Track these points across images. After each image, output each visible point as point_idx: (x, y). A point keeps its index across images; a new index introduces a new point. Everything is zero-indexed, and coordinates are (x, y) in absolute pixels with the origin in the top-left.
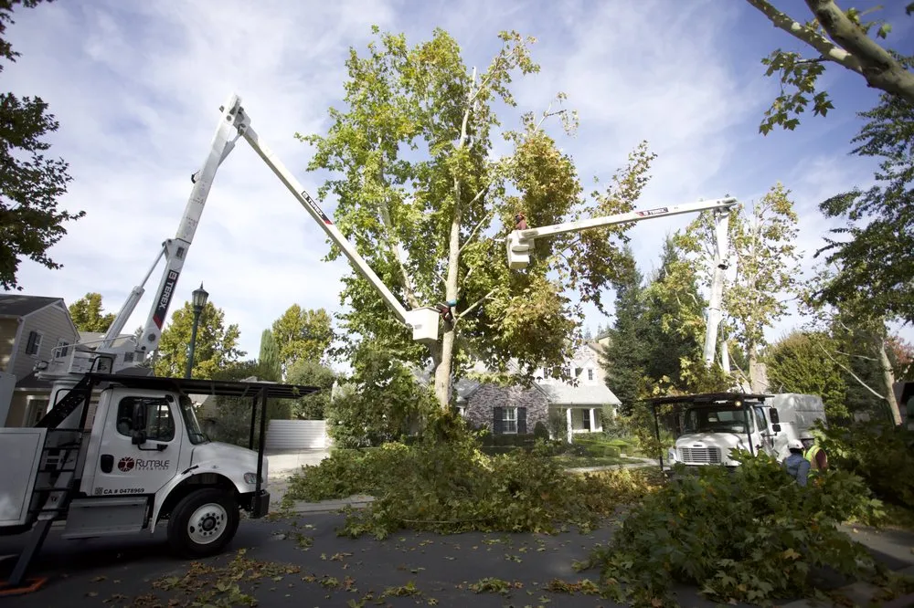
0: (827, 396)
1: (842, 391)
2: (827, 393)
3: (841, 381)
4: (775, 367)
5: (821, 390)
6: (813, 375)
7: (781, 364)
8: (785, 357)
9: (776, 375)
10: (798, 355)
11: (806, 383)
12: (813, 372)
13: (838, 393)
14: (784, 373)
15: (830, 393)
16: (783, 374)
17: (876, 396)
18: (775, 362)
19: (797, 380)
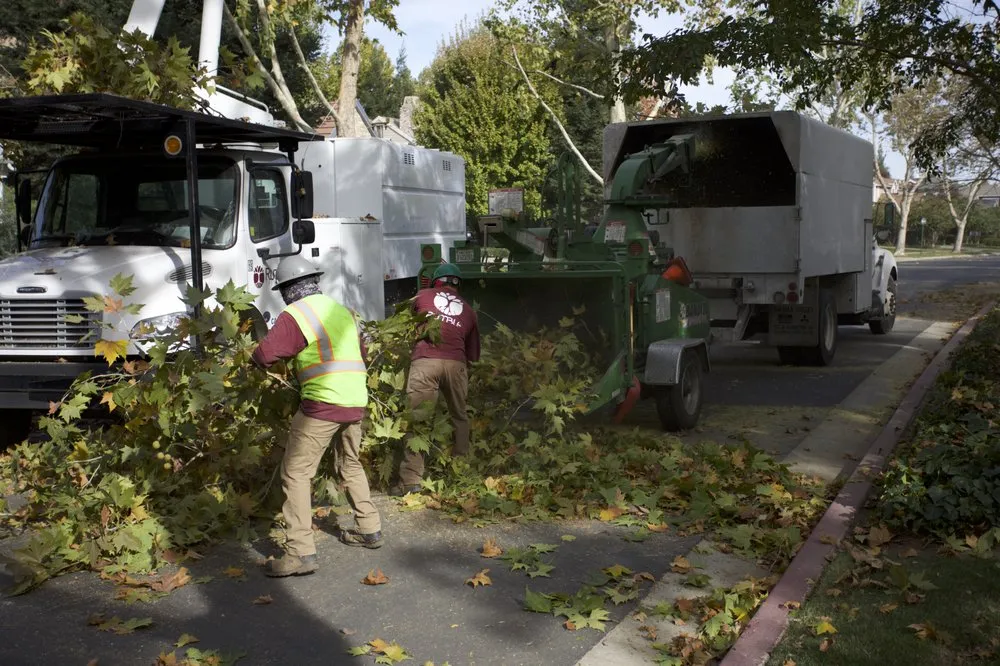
0: (516, 173)
1: (541, 165)
2: (516, 167)
3: (544, 144)
4: (433, 104)
5: (507, 159)
6: (498, 126)
7: (443, 97)
8: (454, 82)
9: (430, 122)
10: (479, 80)
11: (483, 144)
12: (500, 120)
13: (534, 167)
14: (446, 119)
15: (522, 167)
16: (445, 121)
17: (592, 177)
18: (433, 92)
19: (468, 137)
